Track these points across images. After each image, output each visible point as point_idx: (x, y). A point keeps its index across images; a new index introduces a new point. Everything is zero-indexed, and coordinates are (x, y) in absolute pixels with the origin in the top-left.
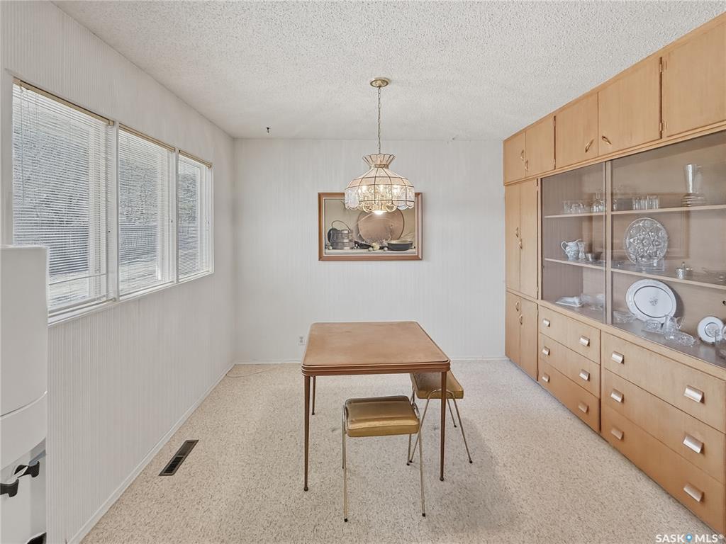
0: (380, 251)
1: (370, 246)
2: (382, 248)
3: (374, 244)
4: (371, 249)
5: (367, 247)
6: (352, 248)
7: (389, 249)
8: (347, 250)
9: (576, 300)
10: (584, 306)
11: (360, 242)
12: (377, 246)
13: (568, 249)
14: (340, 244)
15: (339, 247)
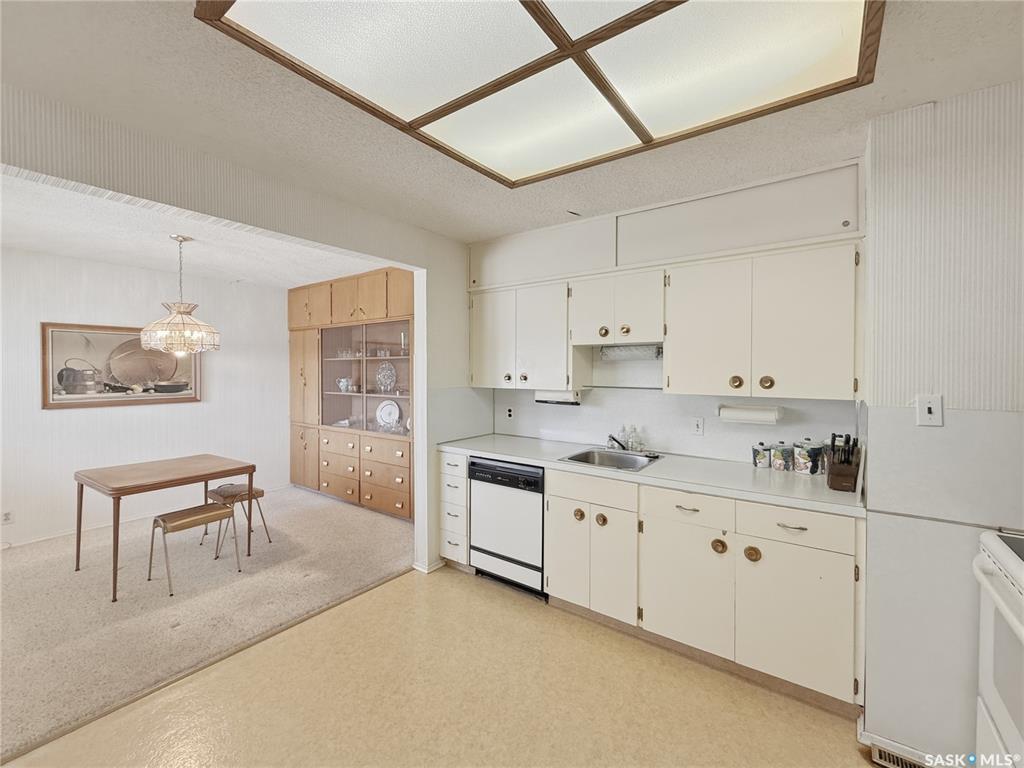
0: (144, 394)
1: (129, 389)
2: (145, 391)
3: (134, 386)
4: (129, 392)
5: (125, 390)
6: (100, 392)
7: (156, 391)
8: (92, 395)
9: (347, 421)
10: (351, 425)
11: (113, 384)
12: (139, 388)
13: (341, 384)
14: (79, 387)
15: (78, 391)
